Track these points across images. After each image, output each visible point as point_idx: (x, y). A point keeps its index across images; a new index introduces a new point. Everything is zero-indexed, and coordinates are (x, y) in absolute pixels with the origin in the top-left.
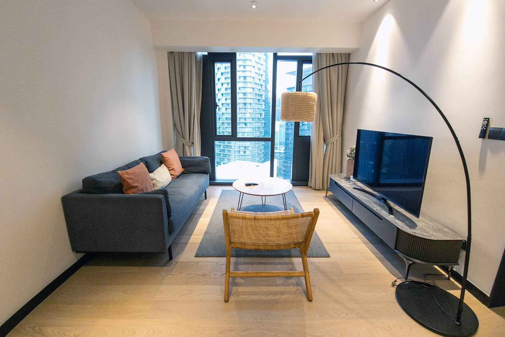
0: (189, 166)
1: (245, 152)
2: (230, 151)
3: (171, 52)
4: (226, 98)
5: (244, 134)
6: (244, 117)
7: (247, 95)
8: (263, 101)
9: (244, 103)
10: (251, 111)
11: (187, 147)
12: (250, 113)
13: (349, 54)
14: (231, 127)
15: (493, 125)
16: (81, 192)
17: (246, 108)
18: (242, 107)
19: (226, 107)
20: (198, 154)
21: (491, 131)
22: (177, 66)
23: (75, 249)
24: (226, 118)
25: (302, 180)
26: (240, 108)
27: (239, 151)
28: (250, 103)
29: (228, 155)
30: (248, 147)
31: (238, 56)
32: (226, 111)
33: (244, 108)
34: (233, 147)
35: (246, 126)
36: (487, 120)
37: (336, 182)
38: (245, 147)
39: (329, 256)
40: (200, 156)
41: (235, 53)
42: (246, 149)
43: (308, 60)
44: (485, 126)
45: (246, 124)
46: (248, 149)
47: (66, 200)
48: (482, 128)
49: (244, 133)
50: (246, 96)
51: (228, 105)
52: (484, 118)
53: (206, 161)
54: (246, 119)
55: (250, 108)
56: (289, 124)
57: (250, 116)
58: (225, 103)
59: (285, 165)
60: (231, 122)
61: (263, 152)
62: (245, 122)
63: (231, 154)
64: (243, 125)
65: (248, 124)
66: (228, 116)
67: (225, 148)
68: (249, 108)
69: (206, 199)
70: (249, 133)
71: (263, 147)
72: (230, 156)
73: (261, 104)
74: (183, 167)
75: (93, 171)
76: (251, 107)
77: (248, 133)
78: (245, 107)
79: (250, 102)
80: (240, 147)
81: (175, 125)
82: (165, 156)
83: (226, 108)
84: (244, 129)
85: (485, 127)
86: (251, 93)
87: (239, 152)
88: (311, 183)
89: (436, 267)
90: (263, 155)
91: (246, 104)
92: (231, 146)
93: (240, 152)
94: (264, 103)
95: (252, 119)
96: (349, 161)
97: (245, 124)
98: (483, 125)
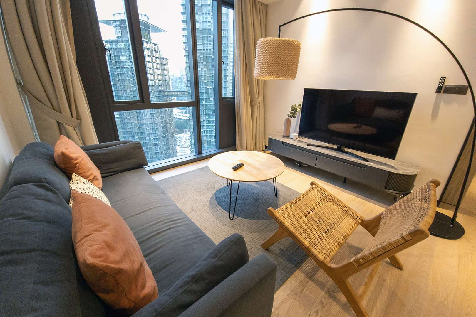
0: (108, 163)
15: (448, 83)
21: (446, 88)
36: (444, 78)
37: (284, 143)
44: (442, 83)
48: (439, 85)
52: (441, 78)
56: (118, 85)
59: (123, 131)
85: (442, 85)
96: (288, 120)
98: (440, 82)
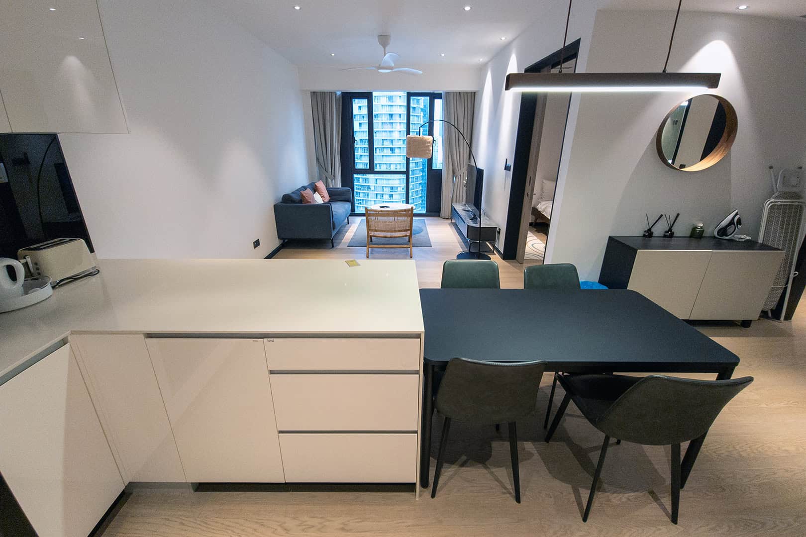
0: (335, 195)
1: (391, 196)
2: (367, 195)
3: (314, 92)
4: (360, 105)
5: (390, 167)
6: (390, 138)
7: (394, 100)
8: (421, 111)
9: (390, 114)
10: (400, 129)
11: (329, 180)
12: (400, 131)
13: (475, 93)
14: (368, 154)
16: (282, 203)
17: (392, 123)
18: (387, 121)
19: (359, 120)
20: (339, 185)
22: (319, 104)
23: (279, 237)
24: (360, 140)
25: (435, 212)
26: (383, 123)
27: (383, 194)
28: (400, 115)
29: (365, 202)
30: (397, 188)
31: (374, 94)
32: (360, 129)
33: (390, 123)
34: (372, 188)
35: (393, 153)
36: (507, 159)
37: (454, 208)
38: (392, 187)
39: (431, 247)
40: (341, 187)
41: (372, 93)
42: (393, 190)
43: (439, 96)
44: (506, 163)
45: (392, 151)
46: (396, 191)
47: (276, 207)
49: (390, 164)
50: (393, 102)
51: (363, 117)
53: (348, 191)
54: (392, 141)
55: (400, 123)
57: (400, 137)
58: (358, 113)
60: (368, 146)
61: (421, 195)
62: (391, 146)
63: (370, 199)
64: (388, 152)
65: (397, 151)
66: (364, 136)
67: (360, 190)
68: (397, 123)
69: (348, 224)
70: (398, 165)
71: (421, 188)
72: (368, 203)
73: (417, 116)
74: (329, 197)
75: (288, 191)
76: (401, 121)
77: (396, 164)
78: (391, 121)
79: (400, 113)
80: (384, 188)
81: (318, 159)
82: (318, 186)
83: (360, 122)
84: (388, 158)
86: (400, 97)
87: (382, 196)
88: (443, 214)
89: (487, 243)
90: (421, 202)
91: (394, 116)
92: (369, 186)
93: (384, 196)
94: (422, 114)
95: (402, 141)
97: (392, 149)
